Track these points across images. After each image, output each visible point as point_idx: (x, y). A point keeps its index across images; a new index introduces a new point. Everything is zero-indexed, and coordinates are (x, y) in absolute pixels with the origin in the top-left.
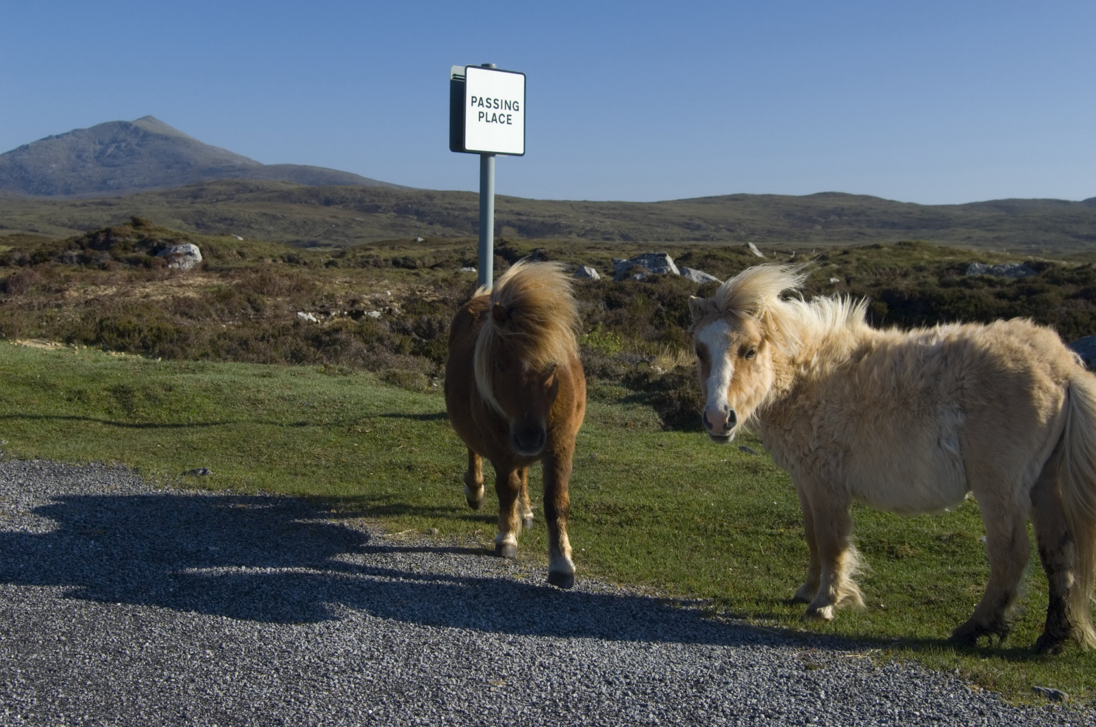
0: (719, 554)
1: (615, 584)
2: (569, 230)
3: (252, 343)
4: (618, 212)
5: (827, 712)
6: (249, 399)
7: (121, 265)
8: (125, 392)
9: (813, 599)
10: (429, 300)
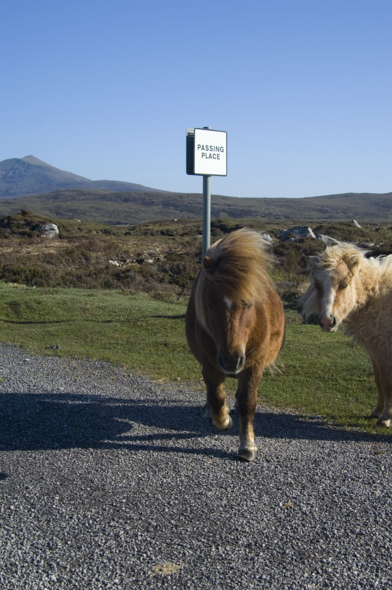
0: (331, 391)
1: (274, 407)
2: (256, 214)
3: (84, 277)
4: (282, 203)
5: (385, 478)
6: (81, 308)
7: (16, 236)
8: (16, 305)
9: (381, 416)
10: (179, 253)
